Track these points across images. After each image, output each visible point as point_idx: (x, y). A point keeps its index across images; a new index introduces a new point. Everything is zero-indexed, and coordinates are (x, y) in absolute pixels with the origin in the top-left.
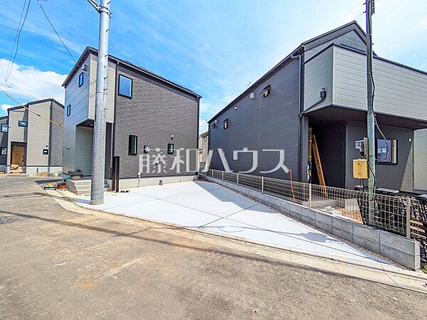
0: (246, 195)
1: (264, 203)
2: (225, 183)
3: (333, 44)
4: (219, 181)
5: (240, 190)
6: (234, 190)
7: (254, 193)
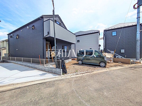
0: (25, 66)
1: (32, 67)
2: (16, 62)
3: (50, 19)
4: (14, 62)
5: (23, 64)
6: (21, 65)
7: (29, 64)
